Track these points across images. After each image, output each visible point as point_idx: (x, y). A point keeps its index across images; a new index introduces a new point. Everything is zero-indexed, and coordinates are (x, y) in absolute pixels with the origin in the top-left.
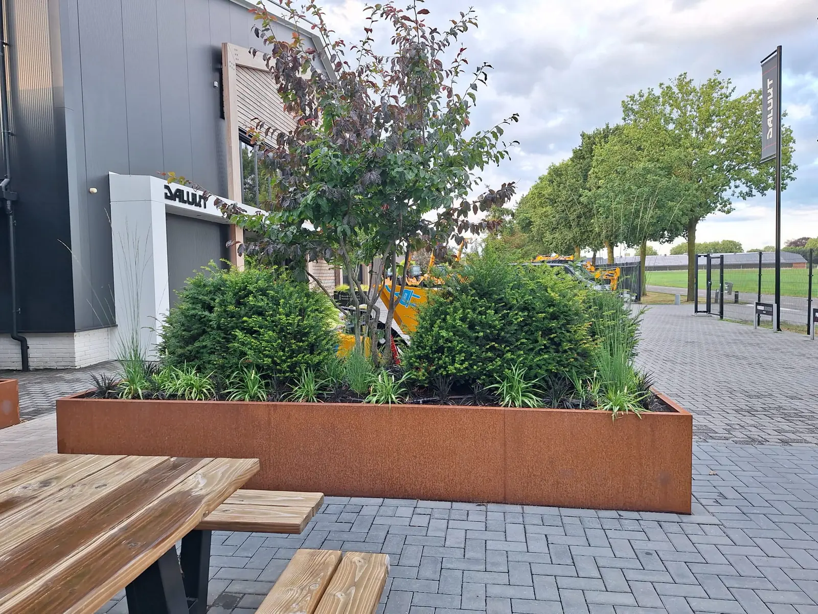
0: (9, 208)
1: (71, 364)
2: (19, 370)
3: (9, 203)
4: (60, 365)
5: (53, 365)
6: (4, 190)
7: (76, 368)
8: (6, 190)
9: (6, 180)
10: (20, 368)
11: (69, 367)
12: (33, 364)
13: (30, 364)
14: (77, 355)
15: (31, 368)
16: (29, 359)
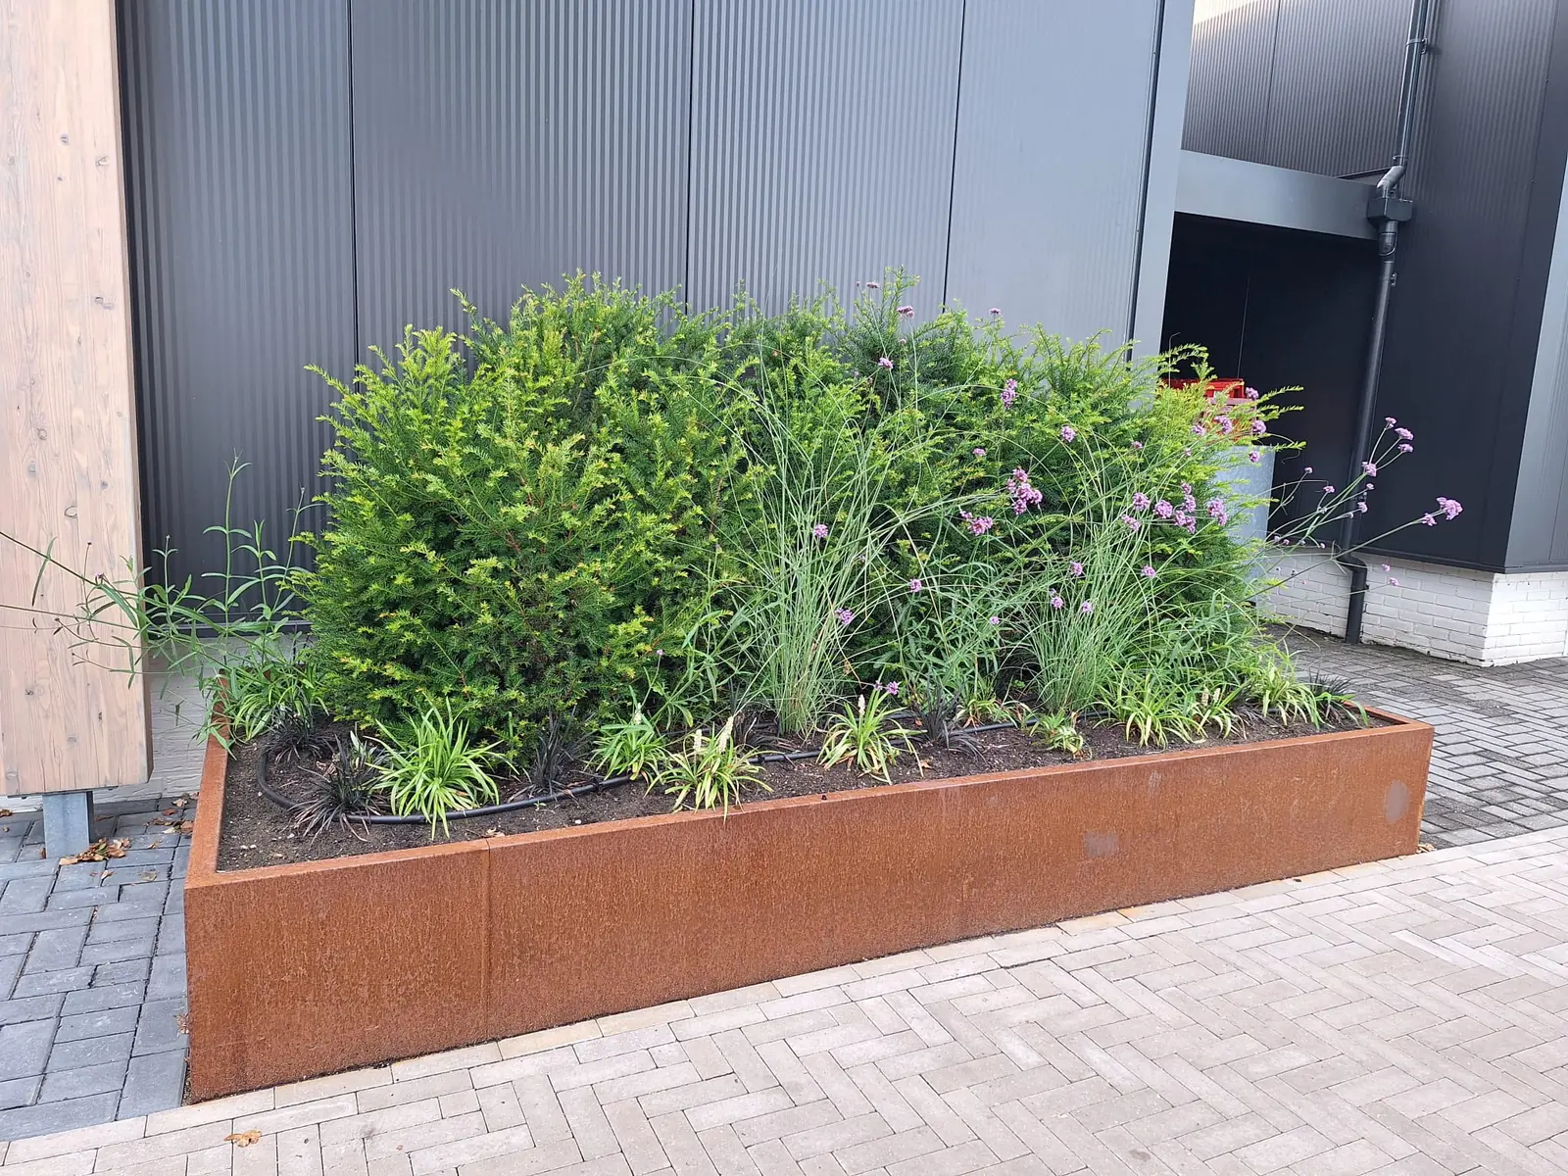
0: (1388, 240)
1: (1471, 652)
2: (1335, 636)
3: (1390, 227)
4: (1442, 648)
5: (1423, 644)
6: (1385, 195)
7: (1483, 665)
8: (1391, 194)
9: (1394, 171)
10: (1340, 631)
11: (1463, 659)
12: (1370, 630)
13: (1365, 626)
14: (1490, 632)
15: (1365, 638)
16: (1364, 615)
